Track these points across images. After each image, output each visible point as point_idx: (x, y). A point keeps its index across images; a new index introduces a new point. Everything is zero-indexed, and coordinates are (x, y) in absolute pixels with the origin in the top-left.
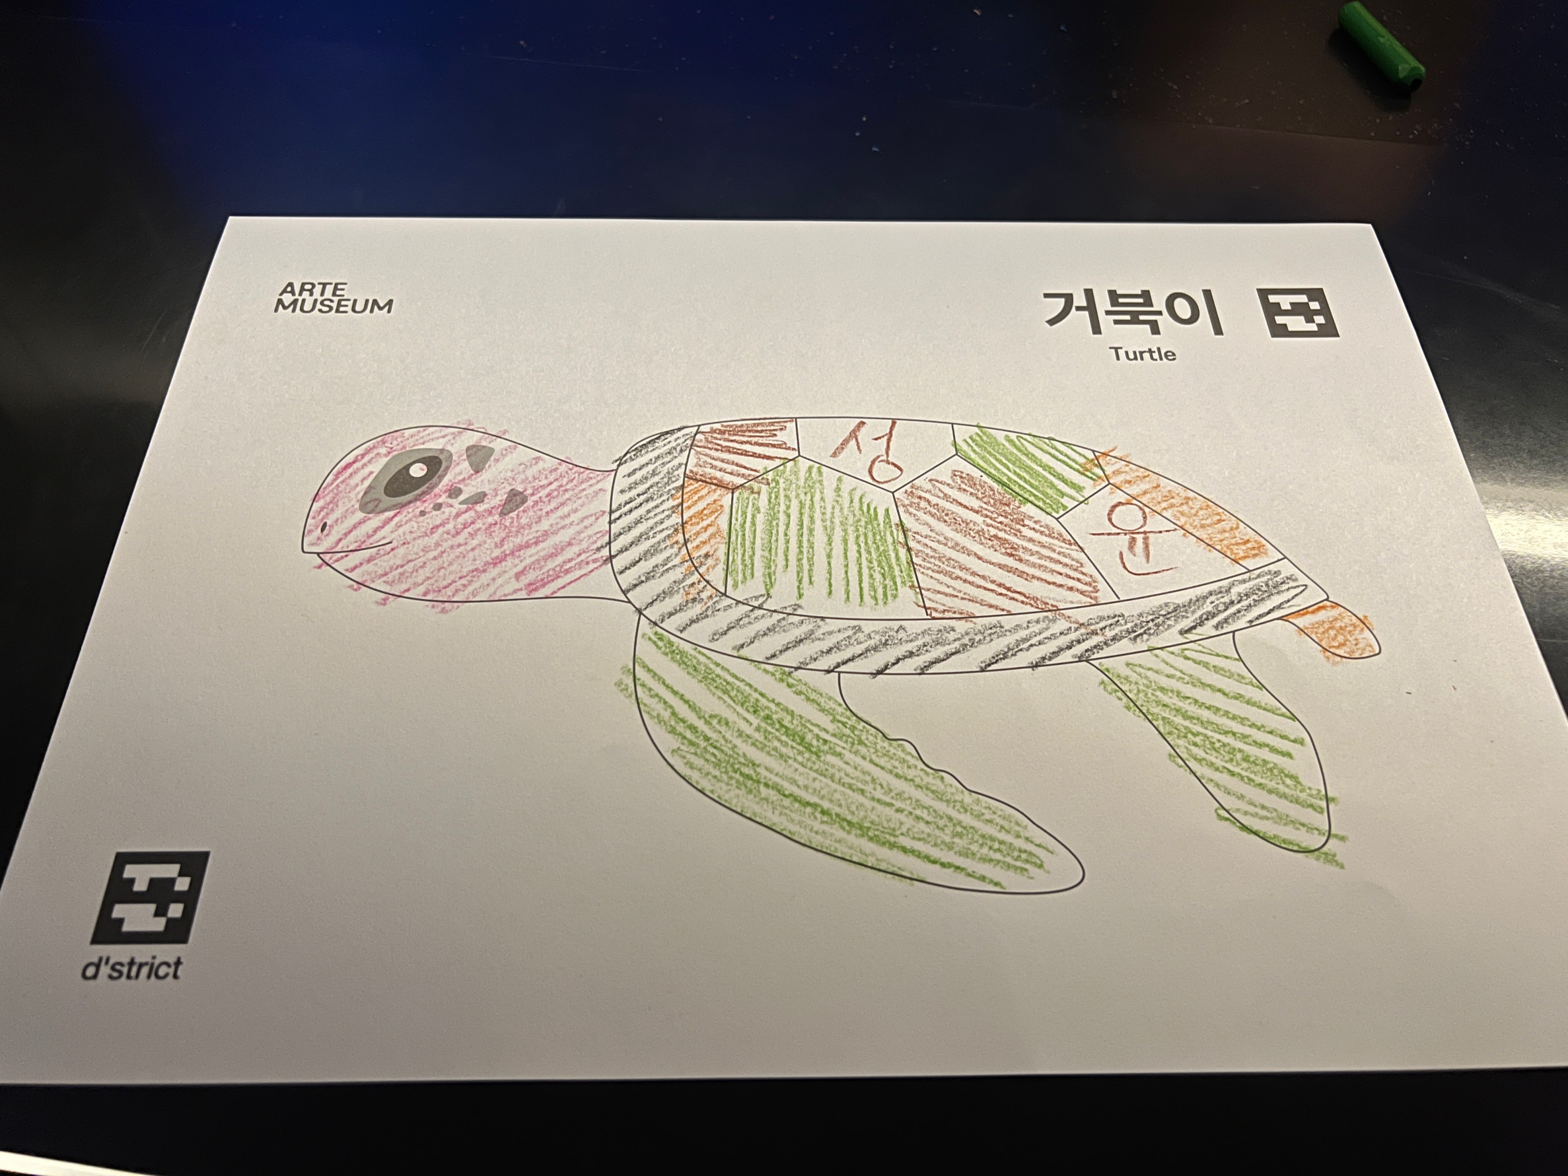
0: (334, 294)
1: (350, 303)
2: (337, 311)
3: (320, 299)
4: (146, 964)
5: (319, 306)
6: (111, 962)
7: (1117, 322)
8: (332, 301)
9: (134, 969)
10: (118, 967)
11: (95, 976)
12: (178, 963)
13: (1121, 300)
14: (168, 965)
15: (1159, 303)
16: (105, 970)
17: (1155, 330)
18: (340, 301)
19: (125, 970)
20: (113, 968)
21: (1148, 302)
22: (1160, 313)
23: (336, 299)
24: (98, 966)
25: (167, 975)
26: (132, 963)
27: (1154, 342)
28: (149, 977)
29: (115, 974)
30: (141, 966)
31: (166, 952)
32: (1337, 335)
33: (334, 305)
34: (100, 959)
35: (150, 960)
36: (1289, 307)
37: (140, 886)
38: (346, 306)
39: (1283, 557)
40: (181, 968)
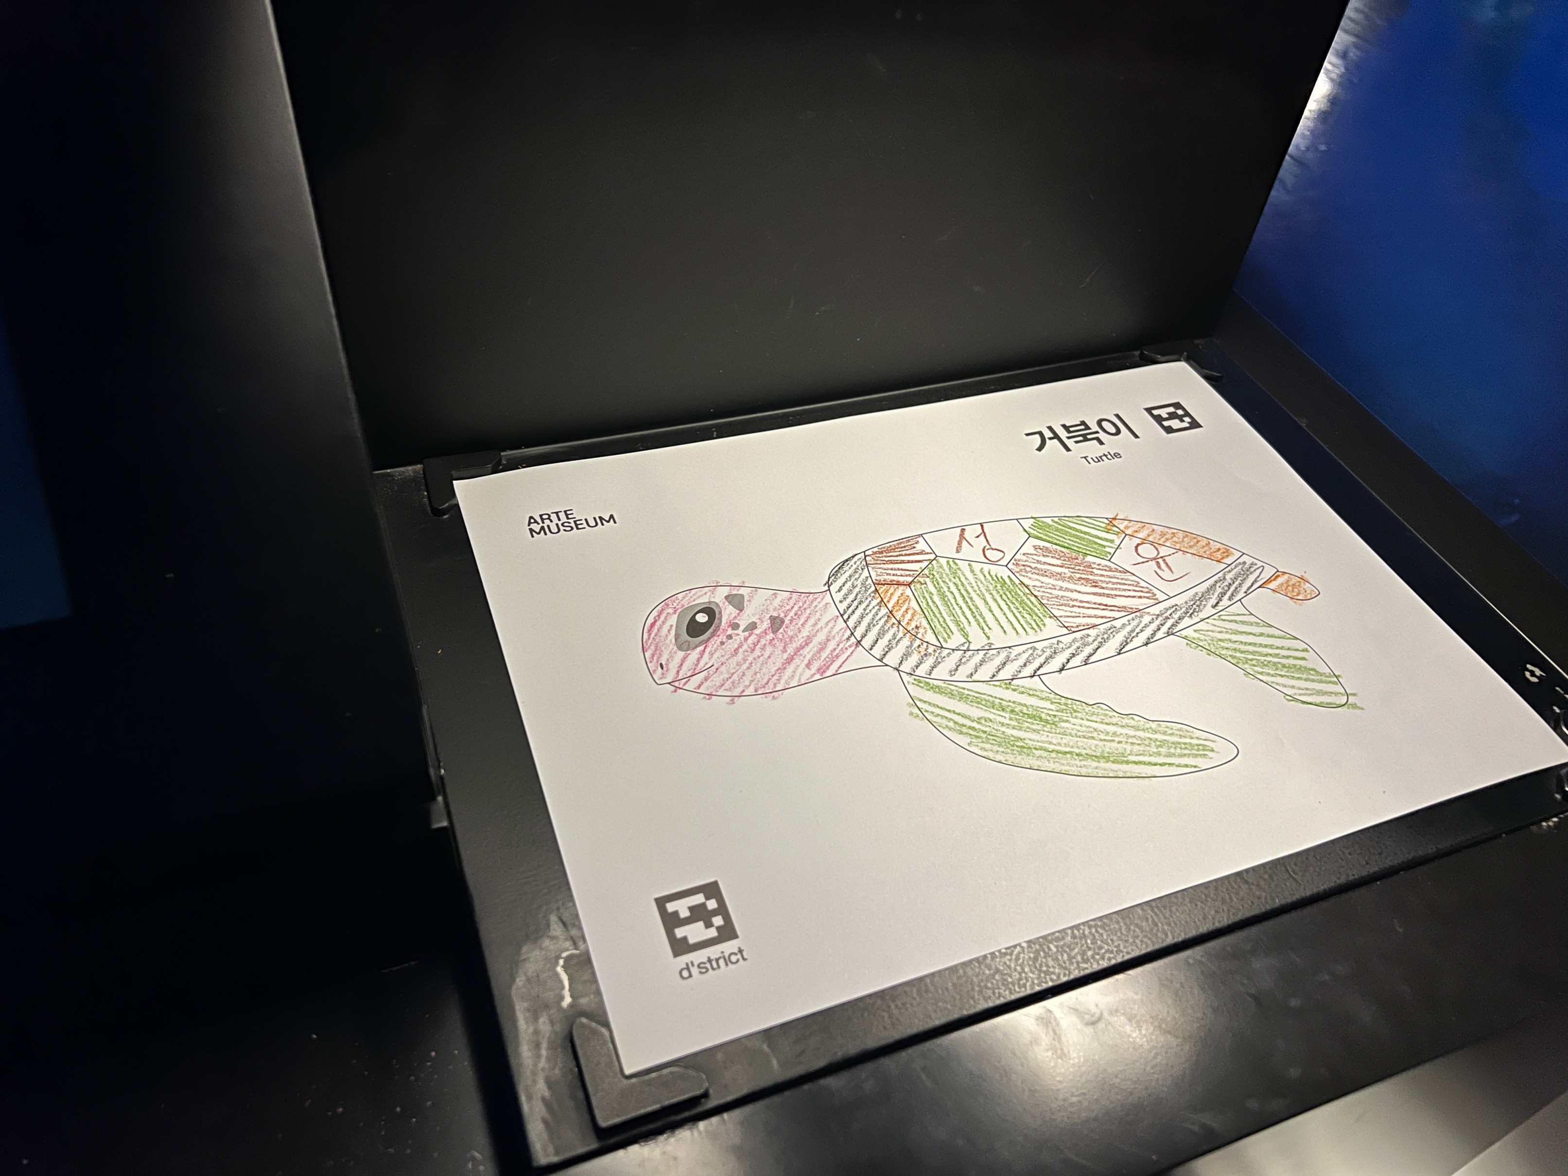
0: (568, 518)
1: (584, 522)
2: (578, 529)
3: (560, 523)
4: (720, 958)
5: (562, 528)
6: (696, 964)
7: (1077, 442)
8: (569, 523)
9: (714, 964)
10: (702, 965)
11: (690, 976)
12: (741, 951)
13: (1071, 429)
14: (735, 954)
15: (1095, 427)
16: (695, 971)
17: (1101, 443)
18: (575, 522)
19: (708, 965)
20: (699, 966)
21: (1088, 428)
22: (1097, 432)
23: (571, 521)
24: (688, 968)
25: (738, 961)
26: (710, 960)
27: (1102, 450)
28: (727, 965)
29: (704, 970)
30: (717, 960)
31: (729, 947)
32: (1200, 426)
33: (573, 525)
34: (687, 964)
35: (721, 955)
36: (1167, 416)
37: (684, 913)
38: (582, 524)
39: (1241, 554)
40: (745, 953)
